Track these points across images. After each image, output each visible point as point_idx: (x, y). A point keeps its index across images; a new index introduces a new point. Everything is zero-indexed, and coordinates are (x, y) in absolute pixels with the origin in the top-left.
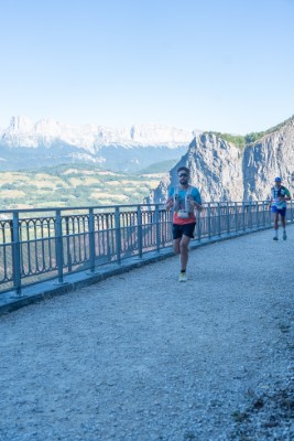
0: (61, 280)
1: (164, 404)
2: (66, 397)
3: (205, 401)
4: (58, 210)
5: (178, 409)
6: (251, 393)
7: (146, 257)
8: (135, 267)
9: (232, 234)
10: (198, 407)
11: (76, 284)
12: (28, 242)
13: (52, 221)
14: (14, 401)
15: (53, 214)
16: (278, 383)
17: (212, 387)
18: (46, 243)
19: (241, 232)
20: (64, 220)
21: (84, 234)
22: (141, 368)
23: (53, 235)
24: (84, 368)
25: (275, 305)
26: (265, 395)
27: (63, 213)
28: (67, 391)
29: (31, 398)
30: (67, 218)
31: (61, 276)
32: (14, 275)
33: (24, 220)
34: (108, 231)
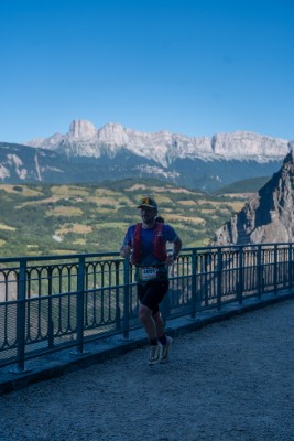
11: (178, 329)
21: (188, 277)
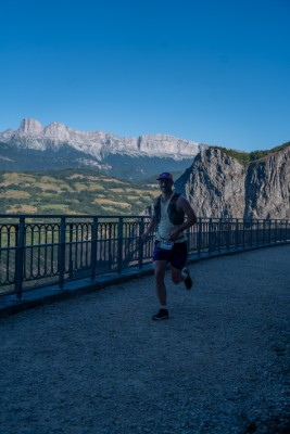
0: (61, 287)
1: (157, 421)
2: (61, 408)
3: (198, 421)
4: (63, 217)
5: (171, 427)
6: (244, 417)
7: (145, 268)
8: (134, 277)
9: (231, 251)
10: (192, 427)
12: (32, 247)
13: (56, 228)
14: (10, 407)
15: (58, 221)
16: (271, 407)
17: (205, 407)
18: (49, 248)
19: (240, 249)
20: (68, 227)
22: (136, 383)
23: (56, 242)
24: (80, 378)
25: (271, 326)
26: (257, 419)
27: (68, 220)
28: (62, 401)
29: (26, 405)
30: (71, 225)
31: (61, 282)
32: (15, 278)
33: (29, 225)
34: (110, 240)
